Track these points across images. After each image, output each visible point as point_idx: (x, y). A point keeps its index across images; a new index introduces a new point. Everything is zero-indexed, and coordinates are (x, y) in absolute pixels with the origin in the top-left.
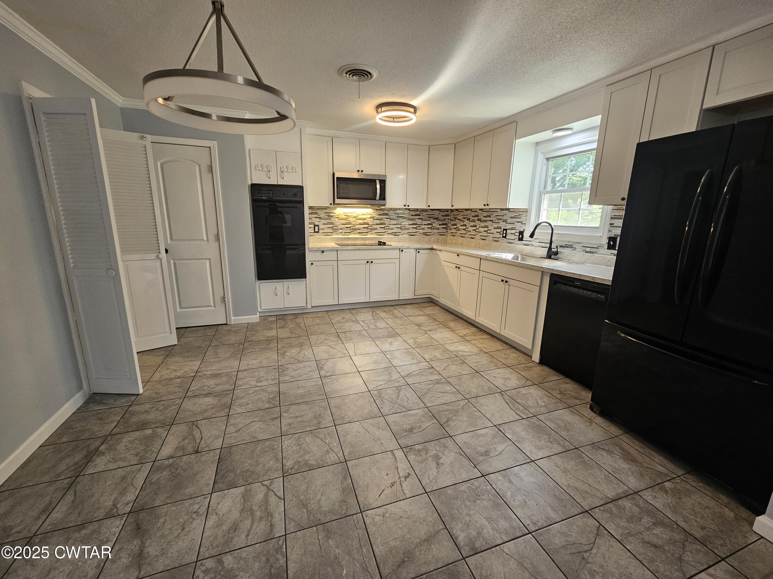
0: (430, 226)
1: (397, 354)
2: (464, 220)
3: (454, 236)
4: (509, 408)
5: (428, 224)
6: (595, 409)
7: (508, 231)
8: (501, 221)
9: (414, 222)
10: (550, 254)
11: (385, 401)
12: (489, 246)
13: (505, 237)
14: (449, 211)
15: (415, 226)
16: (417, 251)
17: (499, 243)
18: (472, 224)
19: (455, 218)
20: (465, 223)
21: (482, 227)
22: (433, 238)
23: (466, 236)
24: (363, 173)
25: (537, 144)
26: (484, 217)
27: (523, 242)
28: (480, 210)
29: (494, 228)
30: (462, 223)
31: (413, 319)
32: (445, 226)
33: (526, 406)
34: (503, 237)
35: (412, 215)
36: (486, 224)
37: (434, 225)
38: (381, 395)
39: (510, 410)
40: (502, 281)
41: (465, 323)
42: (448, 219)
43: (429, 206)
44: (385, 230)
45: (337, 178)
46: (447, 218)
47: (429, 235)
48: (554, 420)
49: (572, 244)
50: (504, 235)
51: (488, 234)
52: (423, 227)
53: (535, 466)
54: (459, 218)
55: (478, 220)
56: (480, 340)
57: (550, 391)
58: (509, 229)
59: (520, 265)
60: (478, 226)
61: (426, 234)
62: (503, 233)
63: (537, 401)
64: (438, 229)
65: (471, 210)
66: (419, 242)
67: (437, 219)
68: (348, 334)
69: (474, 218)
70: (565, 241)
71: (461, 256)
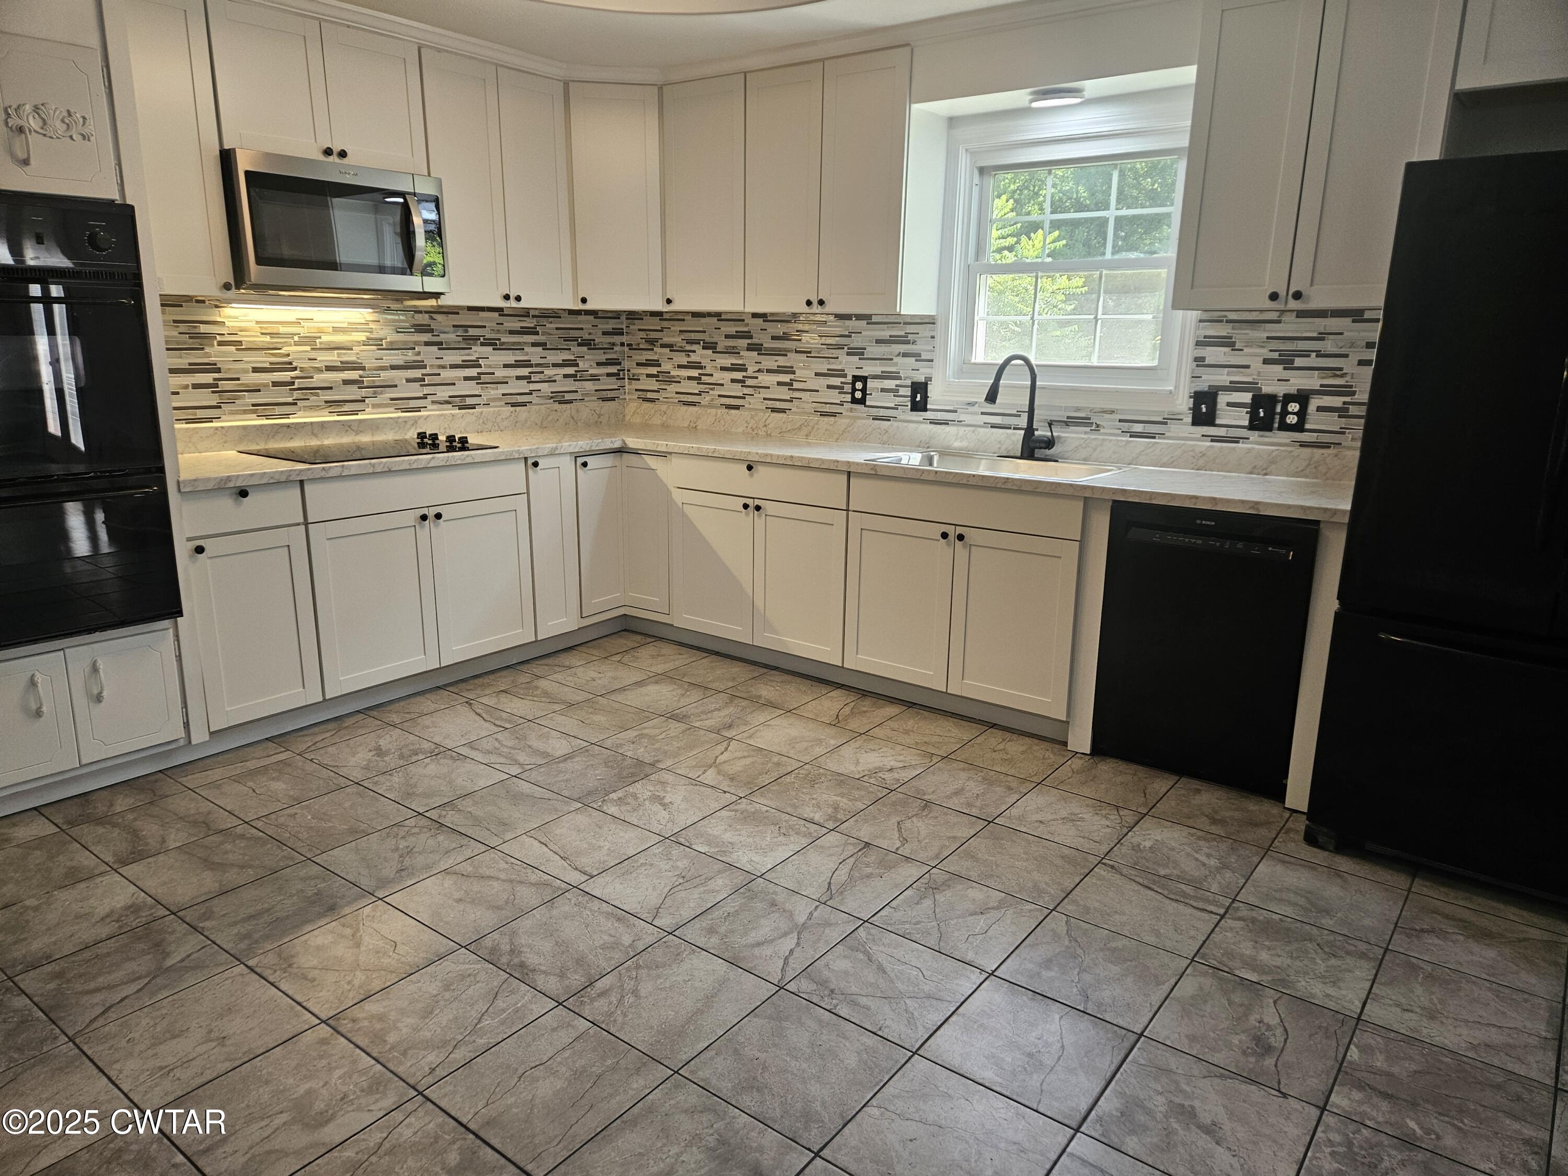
0: (571, 370)
1: (717, 828)
2: (688, 347)
3: (652, 401)
4: (1168, 901)
5: (565, 364)
6: (1321, 839)
7: (871, 384)
8: (841, 354)
9: (519, 356)
10: (1032, 445)
11: (863, 1001)
12: (805, 431)
13: (862, 401)
14: (623, 317)
15: (525, 372)
16: (580, 460)
17: (842, 422)
18: (728, 361)
19: (652, 342)
20: (694, 358)
21: (769, 371)
22: (586, 410)
23: (705, 400)
24: (345, 161)
25: (951, 122)
26: (773, 338)
27: (928, 415)
28: (755, 315)
29: (817, 374)
30: (683, 359)
31: (635, 698)
32: (613, 369)
33: (1189, 880)
34: (854, 401)
35: (512, 332)
36: (782, 361)
37: (582, 365)
38: (832, 986)
39: (1175, 904)
40: (945, 535)
41: (798, 679)
42: (622, 344)
43: (584, 301)
44: (427, 390)
45: (247, 173)
46: (617, 339)
47: (570, 402)
48: (1278, 895)
49: (1090, 415)
50: (858, 395)
51: (797, 394)
52: (549, 372)
53: (1374, 1029)
54: (666, 340)
55: (750, 348)
56: (891, 724)
57: (1191, 822)
58: (876, 377)
59: (1009, 486)
60: (751, 370)
61: (560, 399)
62: (854, 390)
63: (1197, 859)
64: (594, 378)
65: (718, 315)
66: (543, 428)
67: (587, 343)
68: (467, 805)
69: (731, 343)
70: (1066, 408)
71: (761, 470)
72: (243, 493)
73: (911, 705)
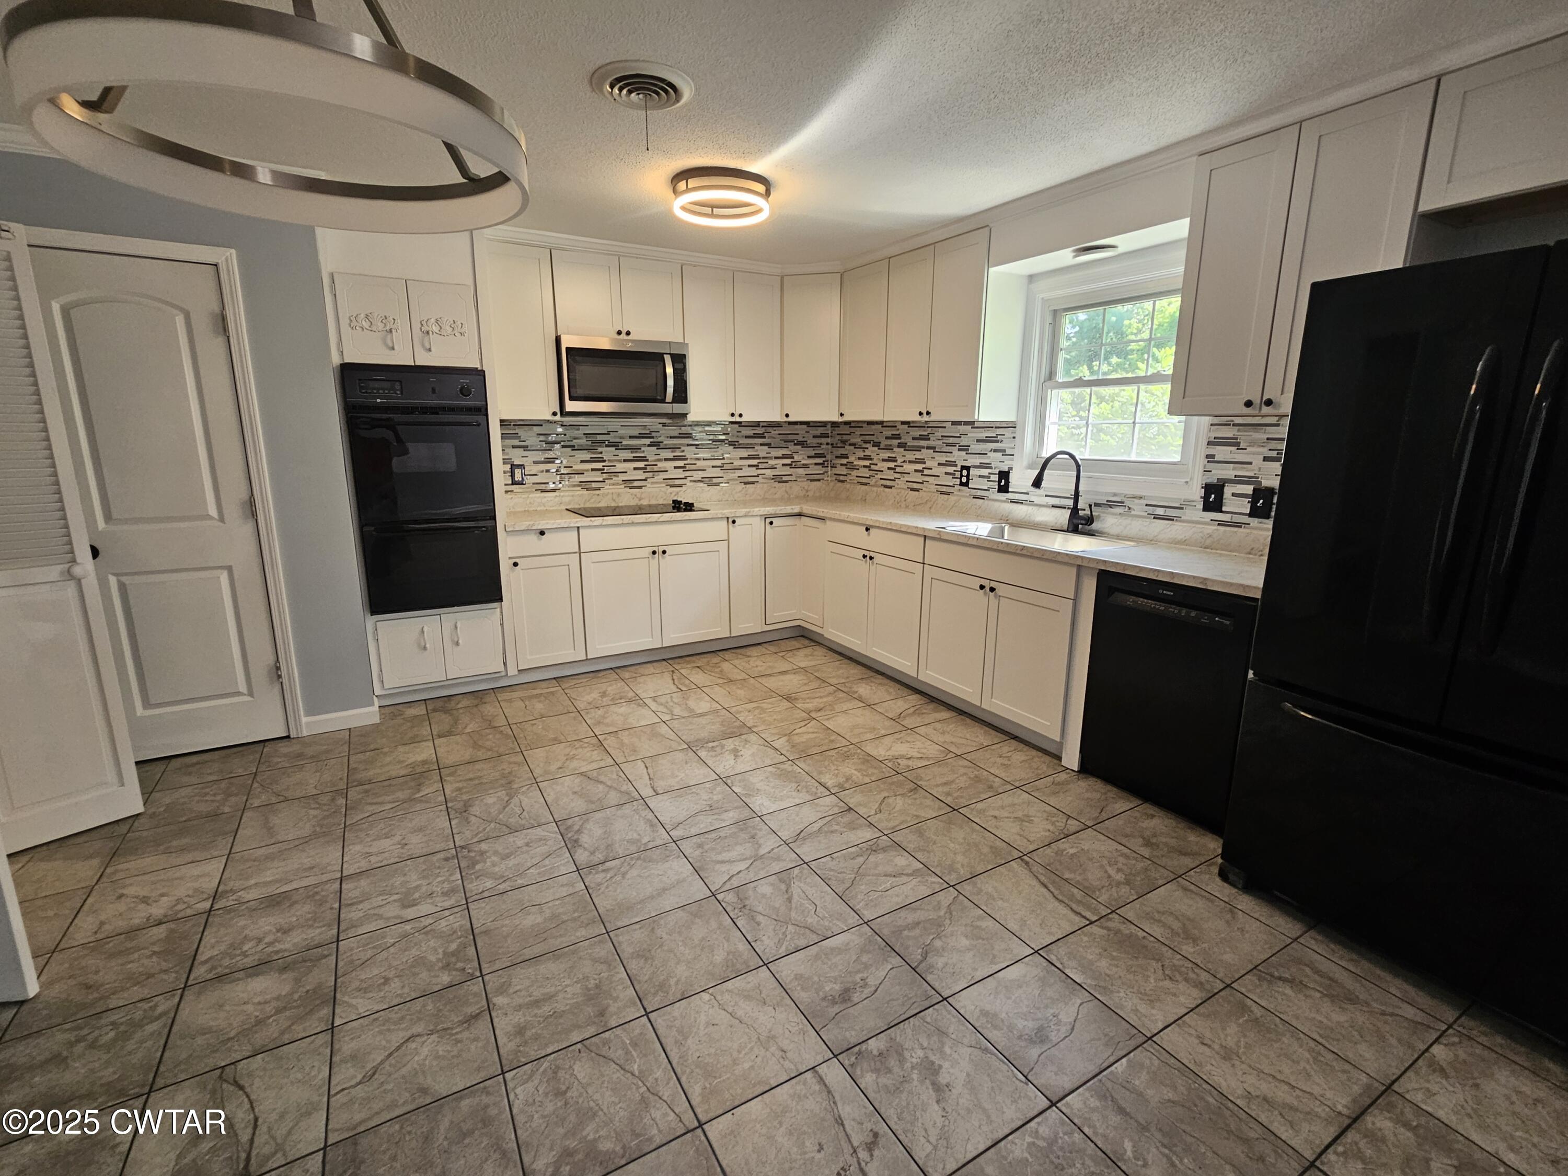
0: (788, 461)
1: (757, 780)
2: (864, 445)
3: (843, 481)
4: (1053, 900)
5: (784, 457)
6: (1231, 877)
7: (972, 471)
8: (955, 450)
9: (751, 452)
10: (1075, 521)
11: (760, 918)
12: (929, 505)
13: (966, 484)
14: (829, 426)
15: (755, 462)
16: (768, 521)
17: (952, 498)
18: (886, 455)
19: (844, 442)
20: (867, 453)
21: (910, 462)
22: (796, 488)
23: (872, 481)
24: (630, 337)
25: (1031, 278)
26: (914, 439)
27: (1010, 496)
28: (903, 423)
29: (939, 464)
30: (861, 454)
32: (820, 461)
33: (1085, 887)
34: (962, 484)
35: (747, 437)
36: (918, 455)
37: (796, 458)
38: (747, 902)
39: (1057, 904)
40: (982, 587)
42: (828, 444)
43: (787, 415)
44: (688, 474)
45: (567, 349)
46: (824, 440)
47: (786, 482)
48: (1157, 916)
49: (1124, 499)
50: (964, 480)
51: (926, 478)
52: (772, 462)
53: (1158, 1051)
54: (853, 441)
55: (900, 446)
56: (937, 725)
57: (1124, 841)
58: (975, 467)
59: (1024, 552)
60: (900, 460)
61: (778, 479)
62: (962, 476)
63: (1106, 872)
64: (805, 466)
65: (881, 423)
66: (764, 499)
67: (802, 444)
68: (625, 735)
69: (889, 442)
70: (1107, 494)
71: (872, 530)
72: (542, 533)
73: (961, 712)
